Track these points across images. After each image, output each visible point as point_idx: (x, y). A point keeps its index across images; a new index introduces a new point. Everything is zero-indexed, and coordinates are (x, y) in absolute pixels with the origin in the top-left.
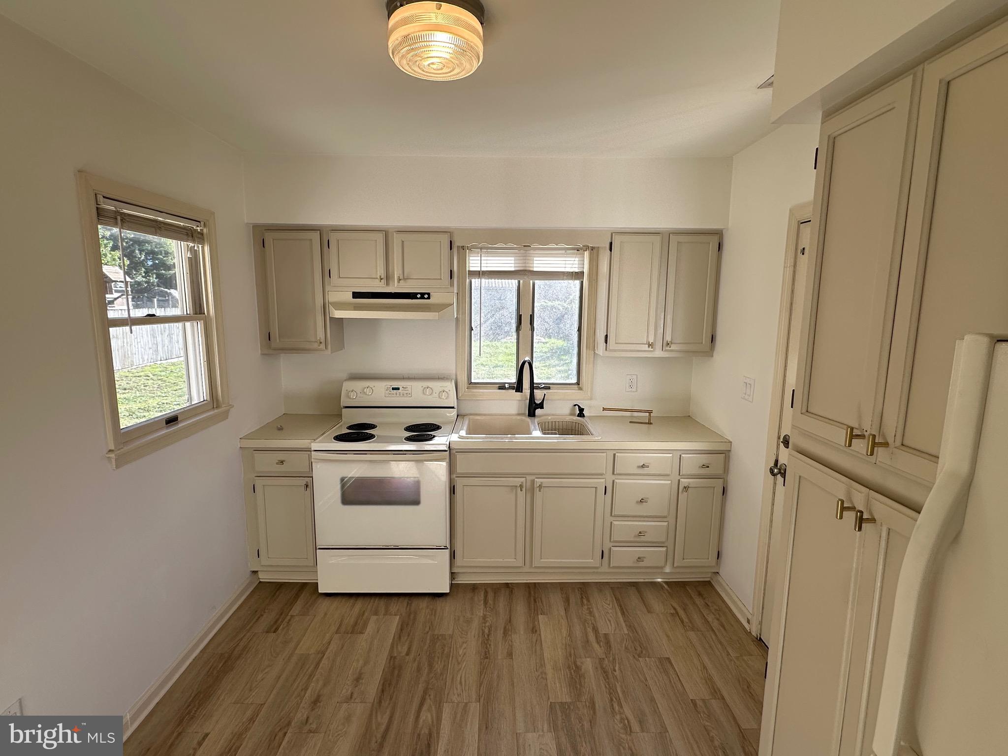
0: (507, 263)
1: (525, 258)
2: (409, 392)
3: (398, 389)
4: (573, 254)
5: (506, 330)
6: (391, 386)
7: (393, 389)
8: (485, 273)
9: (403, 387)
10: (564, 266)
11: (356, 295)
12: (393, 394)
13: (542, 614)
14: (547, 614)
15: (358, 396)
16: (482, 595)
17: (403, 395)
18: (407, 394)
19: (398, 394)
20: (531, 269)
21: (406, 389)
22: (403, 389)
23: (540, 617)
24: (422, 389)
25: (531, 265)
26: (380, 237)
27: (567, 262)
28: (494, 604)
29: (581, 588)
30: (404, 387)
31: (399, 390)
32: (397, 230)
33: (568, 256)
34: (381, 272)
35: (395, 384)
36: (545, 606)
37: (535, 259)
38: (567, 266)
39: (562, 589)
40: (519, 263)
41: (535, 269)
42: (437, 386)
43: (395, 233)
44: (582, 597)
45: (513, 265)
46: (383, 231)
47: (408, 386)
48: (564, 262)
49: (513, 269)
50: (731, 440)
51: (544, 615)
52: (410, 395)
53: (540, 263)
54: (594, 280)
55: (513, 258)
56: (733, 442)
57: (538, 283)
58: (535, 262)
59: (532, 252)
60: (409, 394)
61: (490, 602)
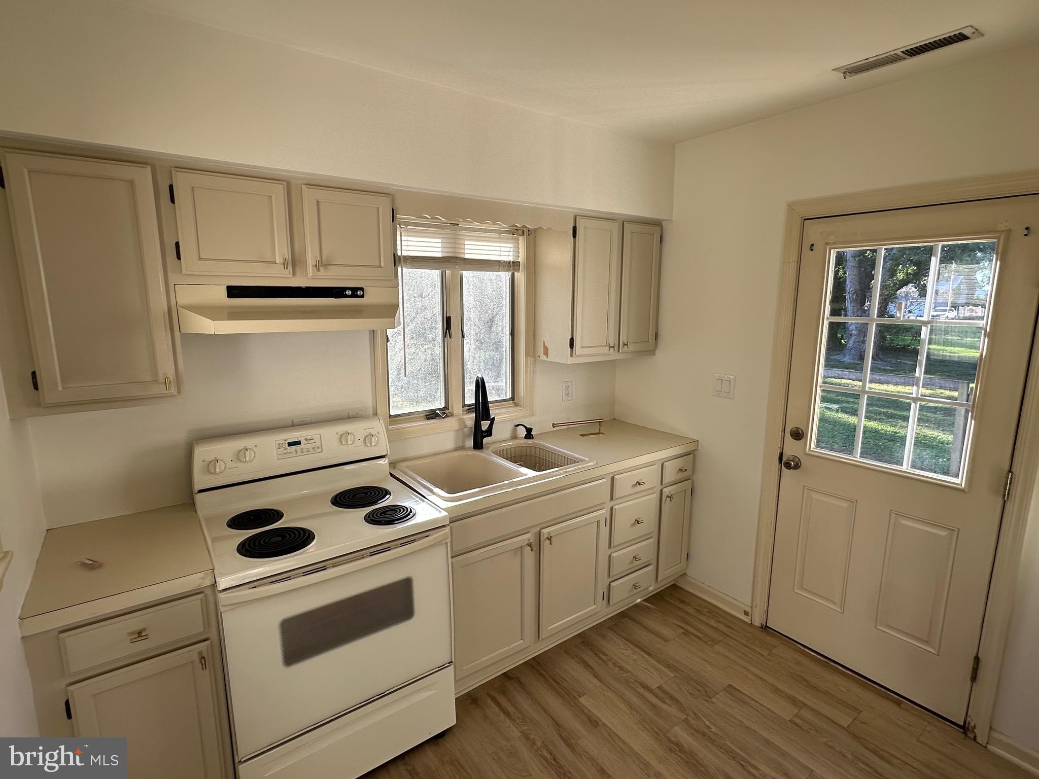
0: (433, 247)
1: (455, 241)
2: (318, 444)
3: (298, 443)
4: (508, 238)
5: (431, 339)
6: (286, 440)
7: (290, 444)
8: (407, 259)
9: (306, 439)
10: (498, 253)
11: (234, 292)
12: (291, 453)
13: (581, 697)
14: (585, 694)
15: (227, 467)
16: (493, 705)
17: (308, 451)
18: (313, 448)
19: (299, 451)
20: (462, 256)
21: (311, 442)
22: (306, 442)
23: (582, 700)
24: (338, 436)
25: (462, 251)
26: (278, 192)
27: (502, 249)
28: (516, 708)
29: (583, 642)
30: (308, 438)
31: (300, 444)
32: (305, 182)
33: (502, 240)
34: (281, 251)
35: (293, 436)
36: (572, 683)
37: (466, 242)
38: (502, 253)
39: (566, 652)
40: (447, 247)
41: (467, 256)
42: (358, 429)
43: (304, 187)
44: (596, 654)
45: (440, 250)
46: (284, 181)
47: (314, 437)
48: (498, 249)
49: (439, 255)
50: (697, 439)
51: (583, 695)
52: (319, 450)
53: (474, 249)
54: (532, 273)
55: (440, 240)
56: (700, 441)
57: (467, 275)
58: (466, 247)
59: (462, 233)
60: (318, 448)
61: (511, 710)
